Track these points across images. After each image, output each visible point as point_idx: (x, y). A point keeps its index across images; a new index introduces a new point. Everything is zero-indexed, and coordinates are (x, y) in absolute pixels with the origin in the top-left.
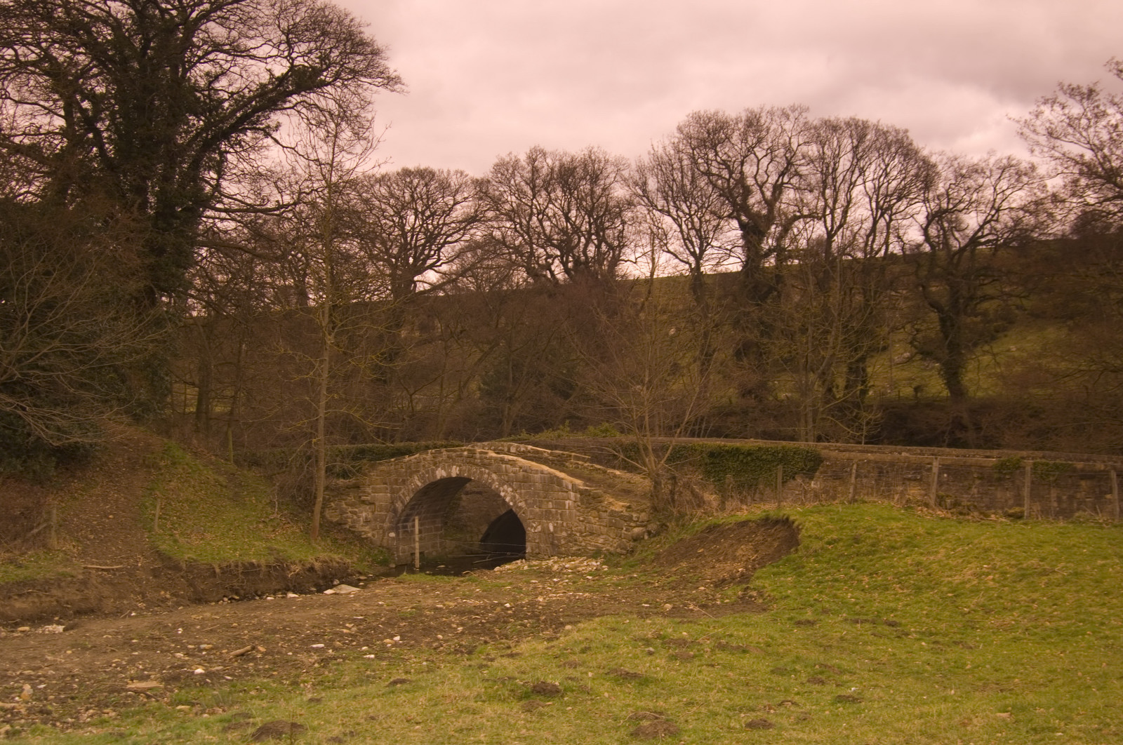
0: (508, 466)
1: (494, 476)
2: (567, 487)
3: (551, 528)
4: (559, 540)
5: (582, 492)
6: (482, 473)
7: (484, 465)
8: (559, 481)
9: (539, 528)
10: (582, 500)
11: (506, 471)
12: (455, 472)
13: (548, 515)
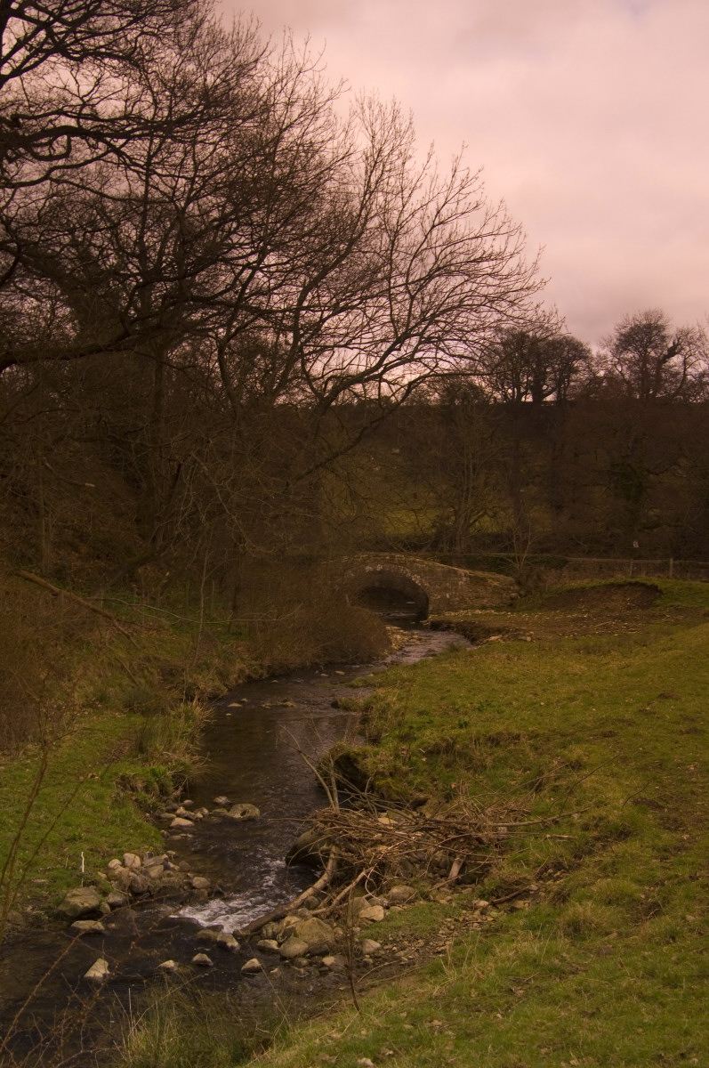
0: (418, 565)
1: (407, 570)
2: (461, 576)
3: (448, 596)
4: (453, 602)
5: (470, 577)
6: (399, 569)
7: (400, 564)
8: (455, 572)
9: (439, 597)
10: (471, 582)
11: (417, 567)
12: (379, 568)
13: (446, 589)
